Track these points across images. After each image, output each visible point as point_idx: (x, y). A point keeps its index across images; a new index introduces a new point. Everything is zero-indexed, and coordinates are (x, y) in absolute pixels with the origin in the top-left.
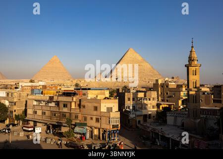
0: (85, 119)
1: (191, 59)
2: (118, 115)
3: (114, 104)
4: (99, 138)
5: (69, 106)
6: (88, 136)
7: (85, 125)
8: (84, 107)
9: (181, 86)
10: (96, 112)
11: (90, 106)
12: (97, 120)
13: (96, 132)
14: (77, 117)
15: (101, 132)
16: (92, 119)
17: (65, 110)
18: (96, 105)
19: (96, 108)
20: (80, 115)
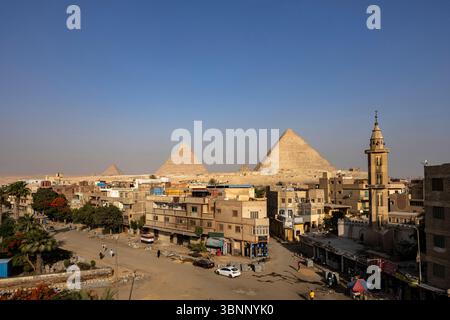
0: (222, 227)
1: (373, 142)
2: (267, 222)
3: (261, 207)
4: (241, 254)
5: (199, 209)
6: (225, 250)
7: (222, 235)
8: (219, 211)
9: (362, 182)
10: (234, 218)
11: (227, 210)
12: (238, 229)
13: (236, 246)
14: (210, 225)
15: (243, 246)
16: (230, 227)
17: (195, 215)
18: (235, 208)
19: (235, 213)
20: (214, 223)
